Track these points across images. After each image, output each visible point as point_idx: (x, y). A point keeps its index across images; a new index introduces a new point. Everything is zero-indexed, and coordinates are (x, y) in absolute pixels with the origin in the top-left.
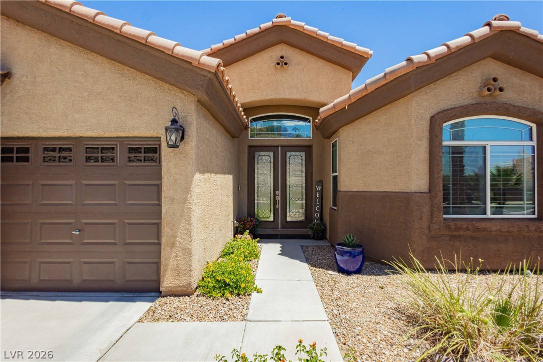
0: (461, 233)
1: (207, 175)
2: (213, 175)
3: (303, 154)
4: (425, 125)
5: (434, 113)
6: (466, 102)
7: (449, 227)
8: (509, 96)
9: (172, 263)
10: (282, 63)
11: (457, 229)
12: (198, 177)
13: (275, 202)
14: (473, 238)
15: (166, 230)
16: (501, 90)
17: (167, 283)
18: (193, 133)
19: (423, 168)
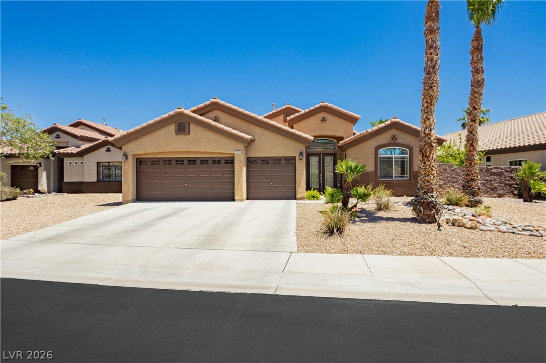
3: (332, 157)
4: (373, 150)
5: (376, 146)
6: (386, 143)
9: (300, 191)
10: (324, 120)
13: (320, 180)
15: (297, 182)
16: (396, 139)
17: (298, 196)
19: (373, 164)
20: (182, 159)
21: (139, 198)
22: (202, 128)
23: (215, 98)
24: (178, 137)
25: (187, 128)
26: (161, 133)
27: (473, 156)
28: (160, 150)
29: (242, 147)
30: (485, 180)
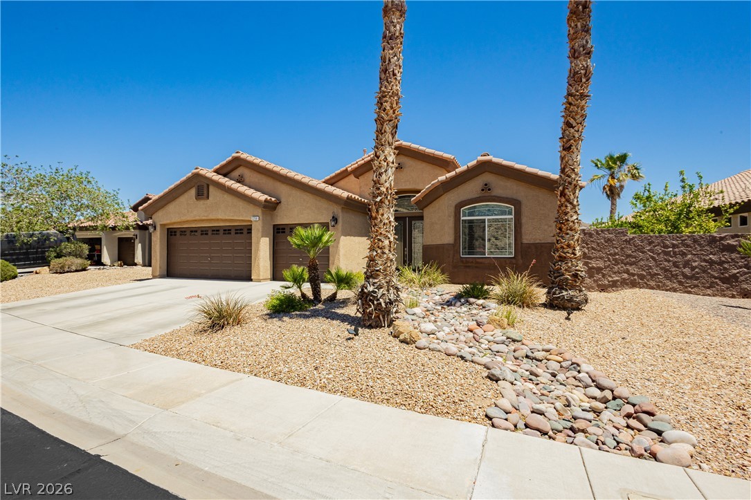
0: (470, 264)
1: (348, 237)
2: (352, 237)
4: (452, 209)
5: (456, 202)
6: (474, 197)
7: (462, 262)
8: (497, 192)
10: (399, 167)
11: (467, 262)
12: (342, 237)
13: (404, 256)
14: (476, 267)
15: (331, 258)
16: (490, 190)
18: (340, 221)
19: (452, 232)
20: (207, 229)
21: (170, 273)
22: (220, 191)
23: (237, 152)
24: (198, 202)
25: (205, 192)
26: (183, 199)
27: (566, 214)
28: (184, 219)
29: (259, 211)
30: (705, 261)
